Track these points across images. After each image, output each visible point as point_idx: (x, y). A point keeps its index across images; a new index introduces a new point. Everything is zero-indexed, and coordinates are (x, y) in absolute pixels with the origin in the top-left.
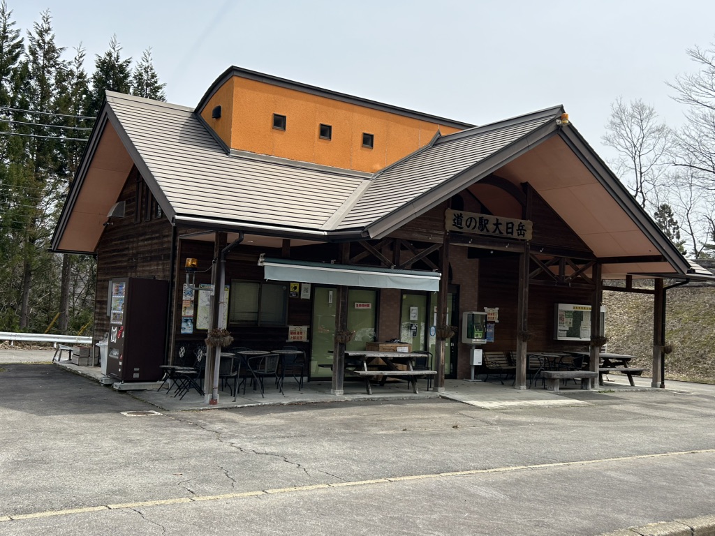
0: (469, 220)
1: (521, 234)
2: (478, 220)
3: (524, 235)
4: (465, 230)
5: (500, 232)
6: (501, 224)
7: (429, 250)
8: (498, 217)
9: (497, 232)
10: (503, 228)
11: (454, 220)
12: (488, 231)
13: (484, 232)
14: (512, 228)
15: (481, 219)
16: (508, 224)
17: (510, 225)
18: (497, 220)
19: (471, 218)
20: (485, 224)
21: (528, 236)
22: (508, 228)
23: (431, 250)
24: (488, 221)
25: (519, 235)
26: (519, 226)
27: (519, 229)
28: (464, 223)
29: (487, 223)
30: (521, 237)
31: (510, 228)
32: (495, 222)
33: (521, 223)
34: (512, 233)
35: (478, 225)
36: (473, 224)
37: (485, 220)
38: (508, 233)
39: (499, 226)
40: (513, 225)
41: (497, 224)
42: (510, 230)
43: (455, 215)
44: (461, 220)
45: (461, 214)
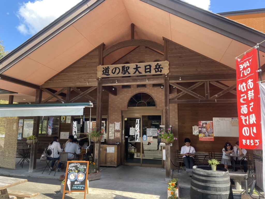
0: (115, 69)
1: (158, 71)
2: (121, 68)
3: (161, 71)
4: (111, 75)
5: (140, 73)
6: (140, 67)
7: (88, 91)
8: (137, 64)
9: (137, 72)
10: (142, 70)
11: (103, 71)
12: (129, 73)
13: (127, 75)
14: (150, 68)
15: (123, 67)
16: (145, 66)
17: (148, 67)
18: (137, 65)
19: (116, 68)
20: (127, 70)
21: (165, 71)
22: (146, 69)
23: (90, 90)
24: (129, 67)
25: (156, 72)
26: (156, 66)
27: (156, 68)
28: (110, 72)
29: (128, 69)
30: (159, 73)
31: (148, 69)
32: (135, 67)
33: (158, 64)
34: (150, 72)
35: (121, 71)
36: (117, 71)
37: (126, 67)
38: (146, 72)
39: (138, 69)
40: (150, 66)
41: (137, 68)
42: (149, 70)
43: (103, 68)
44: (108, 70)
45: (108, 67)
